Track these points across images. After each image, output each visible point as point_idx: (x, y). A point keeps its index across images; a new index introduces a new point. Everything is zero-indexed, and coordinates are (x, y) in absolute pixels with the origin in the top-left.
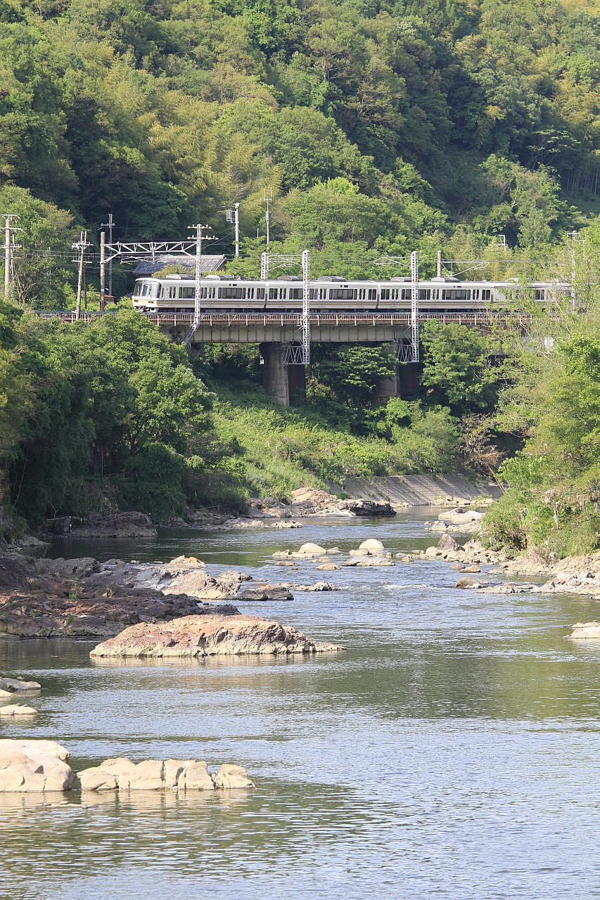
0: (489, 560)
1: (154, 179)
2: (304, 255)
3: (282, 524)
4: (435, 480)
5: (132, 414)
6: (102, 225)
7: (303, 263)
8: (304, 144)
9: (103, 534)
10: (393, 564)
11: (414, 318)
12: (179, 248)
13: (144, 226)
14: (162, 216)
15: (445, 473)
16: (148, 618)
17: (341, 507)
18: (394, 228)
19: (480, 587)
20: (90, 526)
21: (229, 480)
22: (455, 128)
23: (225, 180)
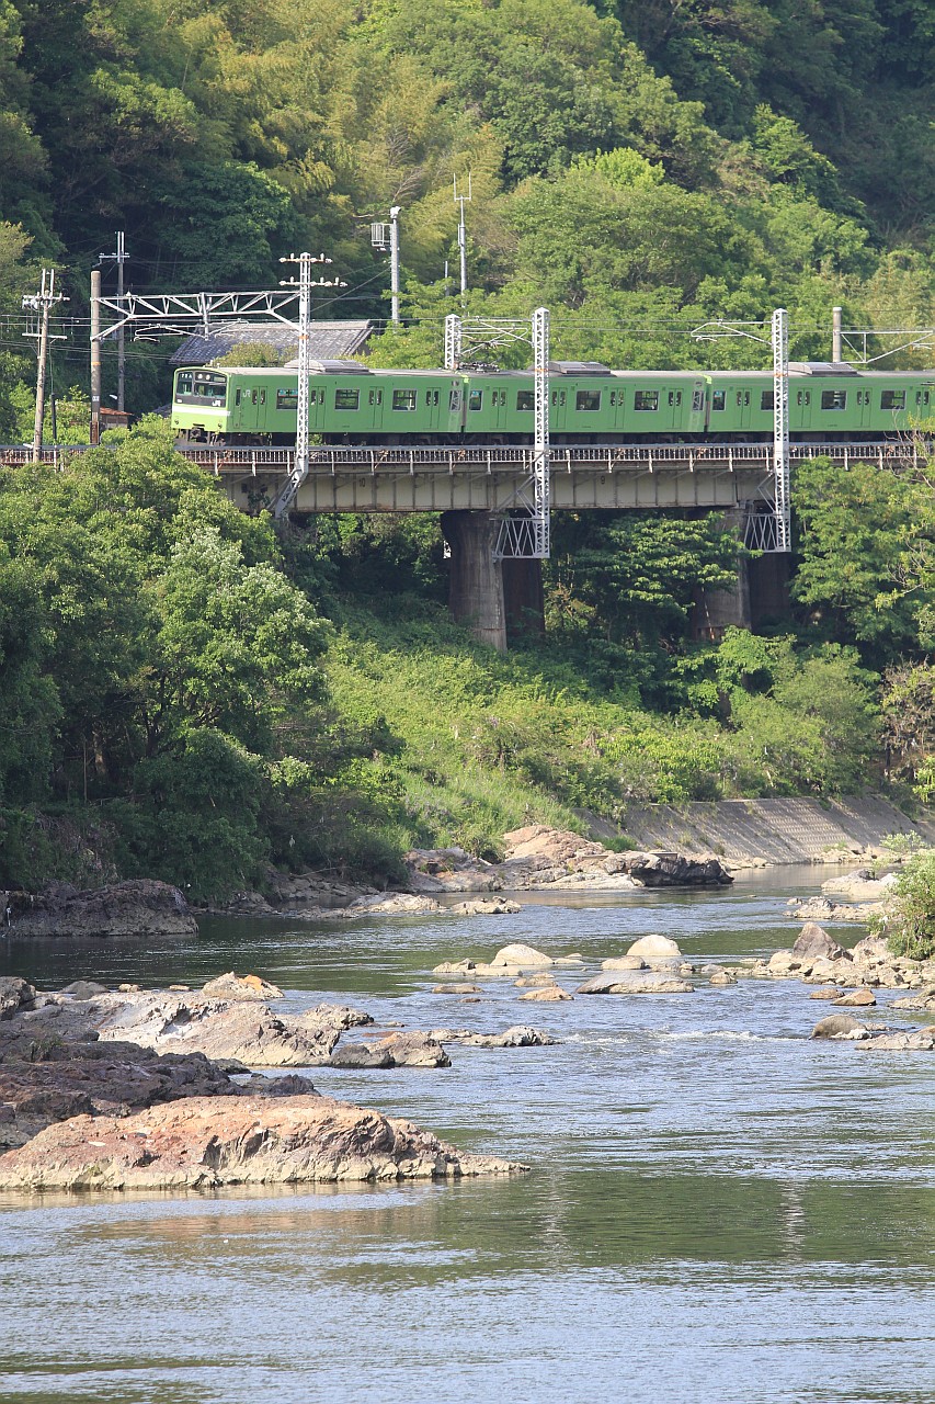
0: (899, 980)
1: (218, 155)
2: (536, 320)
3: (477, 905)
4: (825, 809)
5: (149, 668)
6: (102, 256)
7: (535, 336)
8: (550, 77)
9: (80, 928)
10: (689, 988)
11: (779, 455)
12: (262, 305)
13: (196, 259)
14: (235, 238)
15: (848, 792)
16: (113, 1105)
17: (611, 868)
18: (740, 256)
19: (865, 1037)
20: (51, 913)
21: (367, 811)
22: (888, 38)
23: (374, 159)
